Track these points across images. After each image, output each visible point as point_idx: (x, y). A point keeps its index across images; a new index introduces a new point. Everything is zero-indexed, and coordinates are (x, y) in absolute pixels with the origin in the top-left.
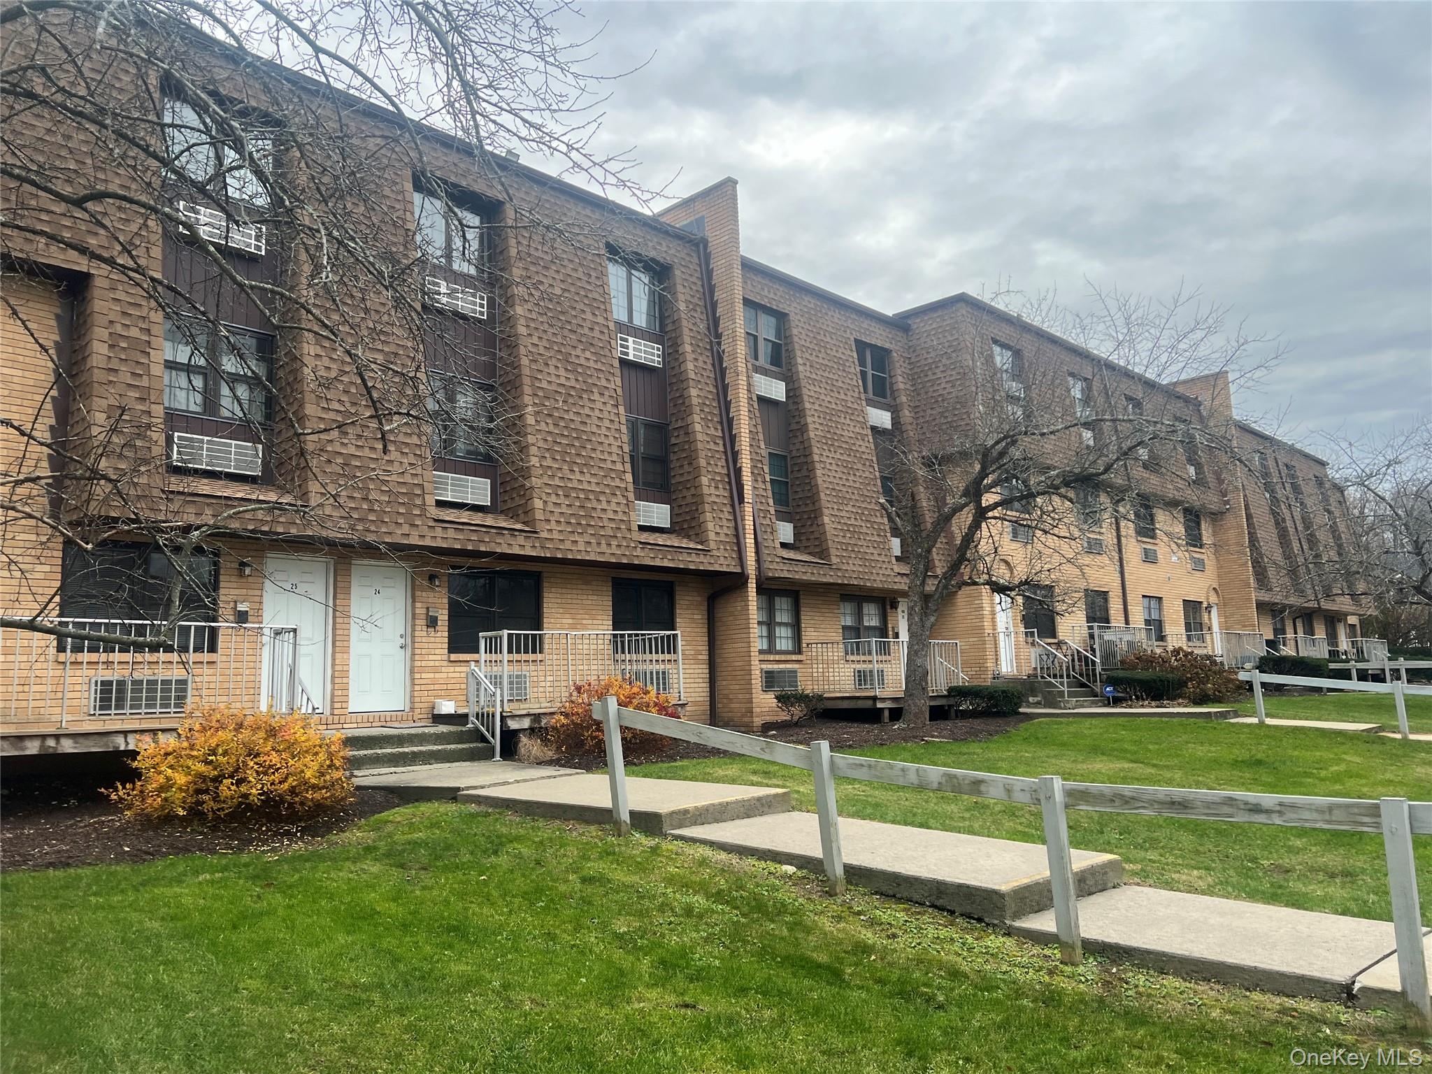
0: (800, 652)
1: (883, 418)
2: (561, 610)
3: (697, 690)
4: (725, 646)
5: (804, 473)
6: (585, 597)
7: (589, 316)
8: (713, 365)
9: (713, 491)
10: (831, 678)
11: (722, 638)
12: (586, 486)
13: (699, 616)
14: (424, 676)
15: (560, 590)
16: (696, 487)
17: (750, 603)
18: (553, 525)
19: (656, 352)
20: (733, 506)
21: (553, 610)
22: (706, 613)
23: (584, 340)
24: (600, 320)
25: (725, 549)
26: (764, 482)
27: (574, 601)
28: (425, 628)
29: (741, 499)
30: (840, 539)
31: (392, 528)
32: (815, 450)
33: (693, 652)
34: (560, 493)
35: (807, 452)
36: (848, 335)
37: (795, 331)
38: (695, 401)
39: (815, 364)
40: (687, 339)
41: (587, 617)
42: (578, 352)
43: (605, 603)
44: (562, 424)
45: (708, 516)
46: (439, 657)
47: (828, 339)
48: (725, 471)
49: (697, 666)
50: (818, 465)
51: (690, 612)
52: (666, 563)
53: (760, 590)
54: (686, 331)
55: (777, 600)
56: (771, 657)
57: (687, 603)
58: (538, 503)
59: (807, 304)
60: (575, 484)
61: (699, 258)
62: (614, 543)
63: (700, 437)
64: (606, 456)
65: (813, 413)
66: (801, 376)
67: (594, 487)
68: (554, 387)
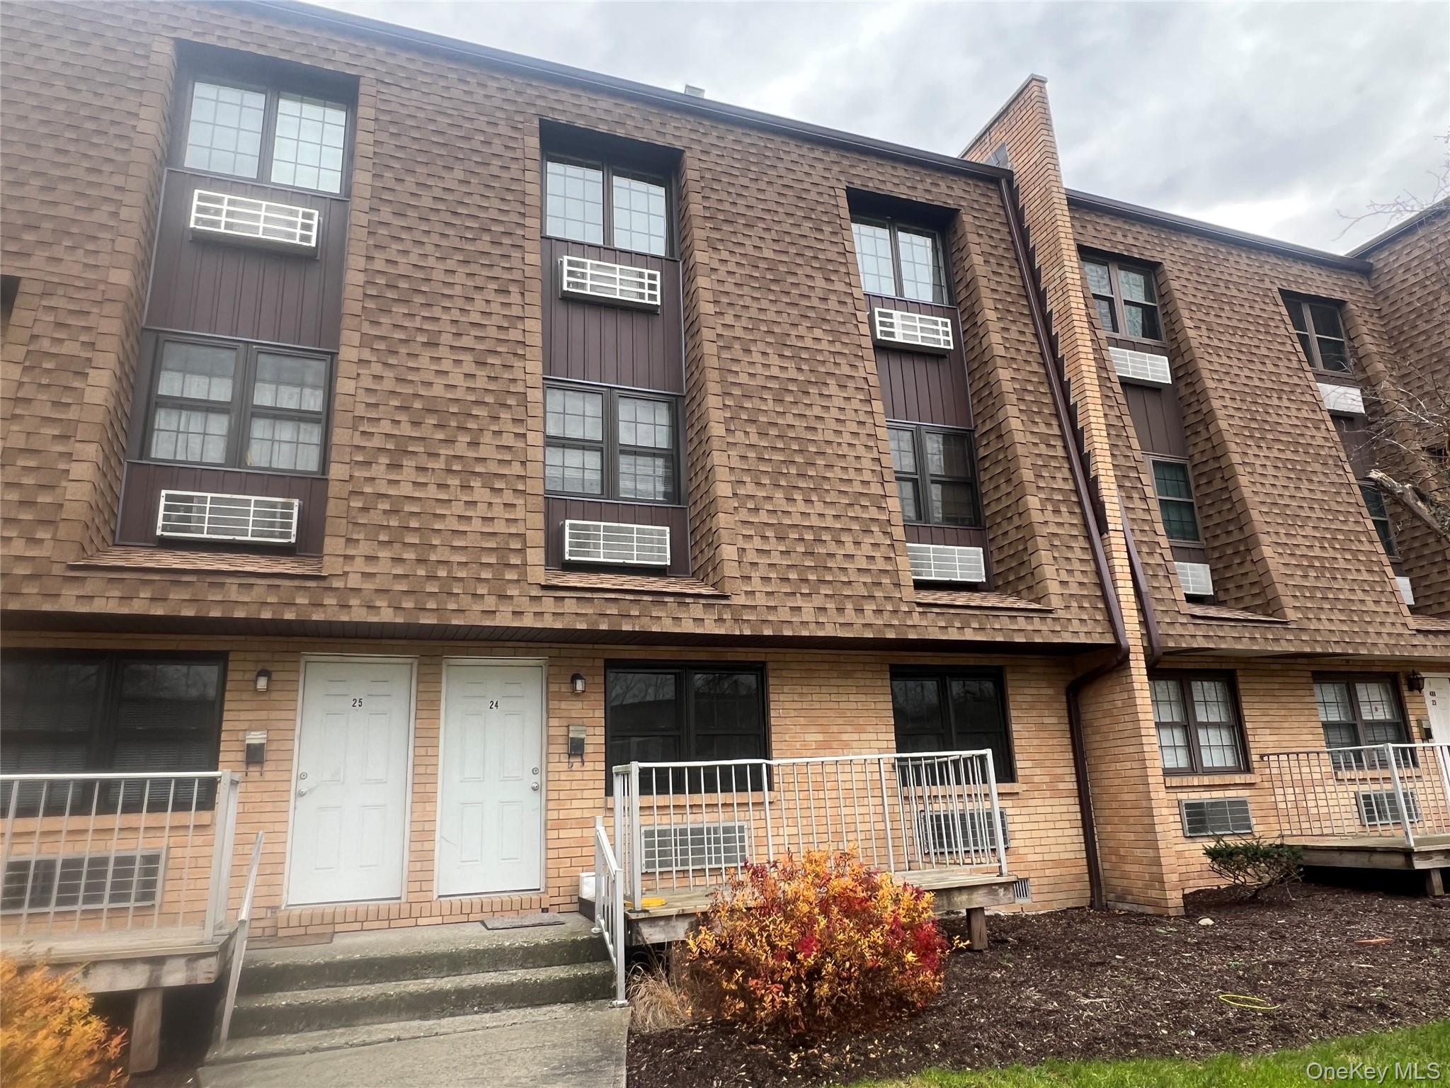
0: (1248, 769)
1: (1349, 399)
2: (802, 721)
3: (1060, 840)
4: (1103, 767)
5: (1218, 484)
6: (844, 698)
7: (820, 282)
8: (1036, 335)
9: (1049, 516)
10: (1314, 811)
11: (1098, 753)
12: (815, 521)
13: (1055, 719)
14: (563, 834)
15: (799, 689)
16: (1020, 514)
17: (1137, 694)
18: (756, 584)
19: (941, 328)
20: (1089, 538)
21: (788, 721)
22: (1065, 713)
23: (812, 314)
24: (840, 287)
25: (1081, 607)
26: (1144, 499)
27: (824, 705)
28: (564, 758)
29: (1103, 527)
30: (1298, 581)
31: (466, 601)
32: (1233, 447)
33: (1047, 779)
34: (770, 533)
35: (1218, 452)
36: (1267, 284)
37: (1175, 285)
38: (1007, 386)
39: (1216, 327)
40: (988, 303)
41: (849, 729)
42: (802, 330)
43: (879, 706)
44: (773, 432)
45: (1045, 556)
46: (590, 804)
47: (1235, 293)
48: (1070, 486)
49: (1056, 801)
50: (1240, 469)
51: (1034, 713)
52: (969, 635)
53: (1154, 673)
54: (985, 293)
55: (1197, 687)
56: (1195, 781)
57: (1029, 699)
58: (728, 552)
59: (1192, 248)
60: (797, 519)
61: (1002, 200)
62: (869, 607)
63: (1019, 437)
64: (852, 474)
65: (1221, 393)
66: (1194, 343)
67: (829, 522)
68: (760, 381)
